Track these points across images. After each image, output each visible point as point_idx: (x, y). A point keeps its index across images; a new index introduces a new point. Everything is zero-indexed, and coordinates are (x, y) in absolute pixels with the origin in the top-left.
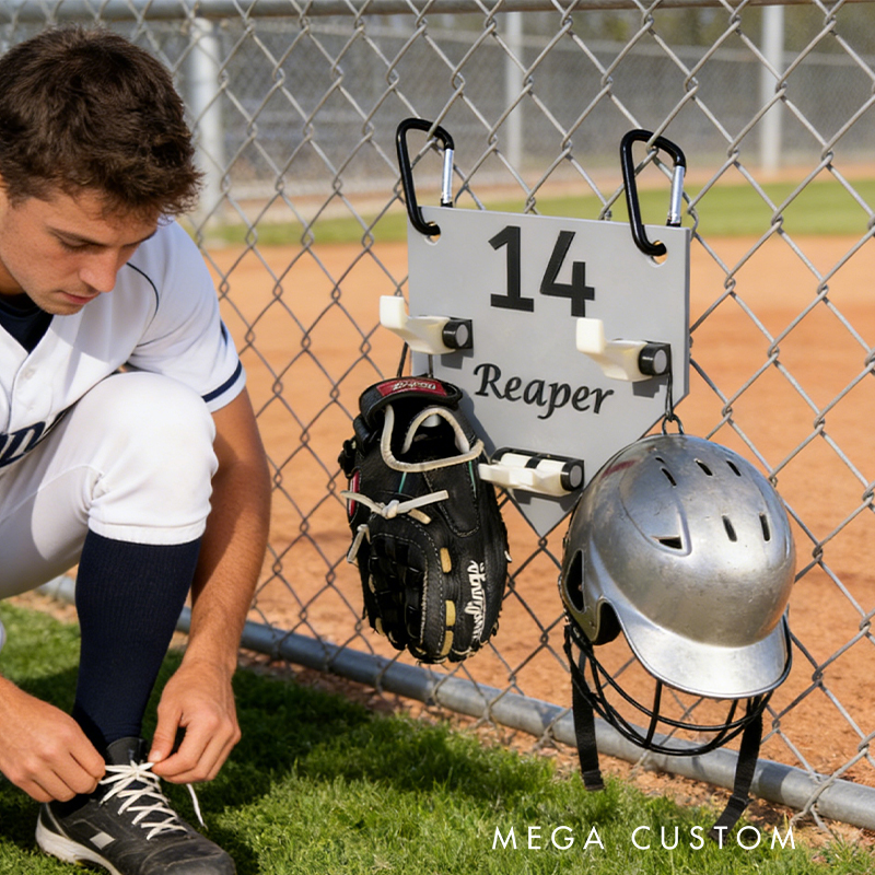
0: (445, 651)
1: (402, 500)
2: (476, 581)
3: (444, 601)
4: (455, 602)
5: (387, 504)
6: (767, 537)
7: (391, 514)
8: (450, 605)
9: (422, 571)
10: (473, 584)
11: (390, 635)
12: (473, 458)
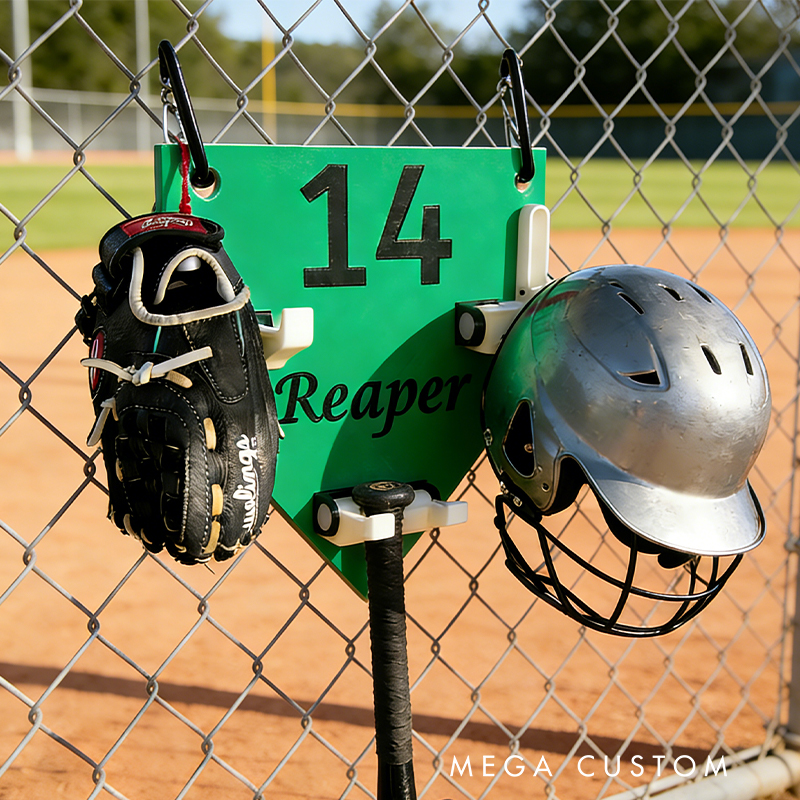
0: (210, 549)
1: (157, 361)
2: (246, 459)
3: (210, 485)
4: (222, 487)
5: (138, 368)
6: (749, 371)
7: (145, 380)
8: (217, 490)
9: (183, 449)
10: (244, 462)
11: (143, 535)
12: (240, 308)
